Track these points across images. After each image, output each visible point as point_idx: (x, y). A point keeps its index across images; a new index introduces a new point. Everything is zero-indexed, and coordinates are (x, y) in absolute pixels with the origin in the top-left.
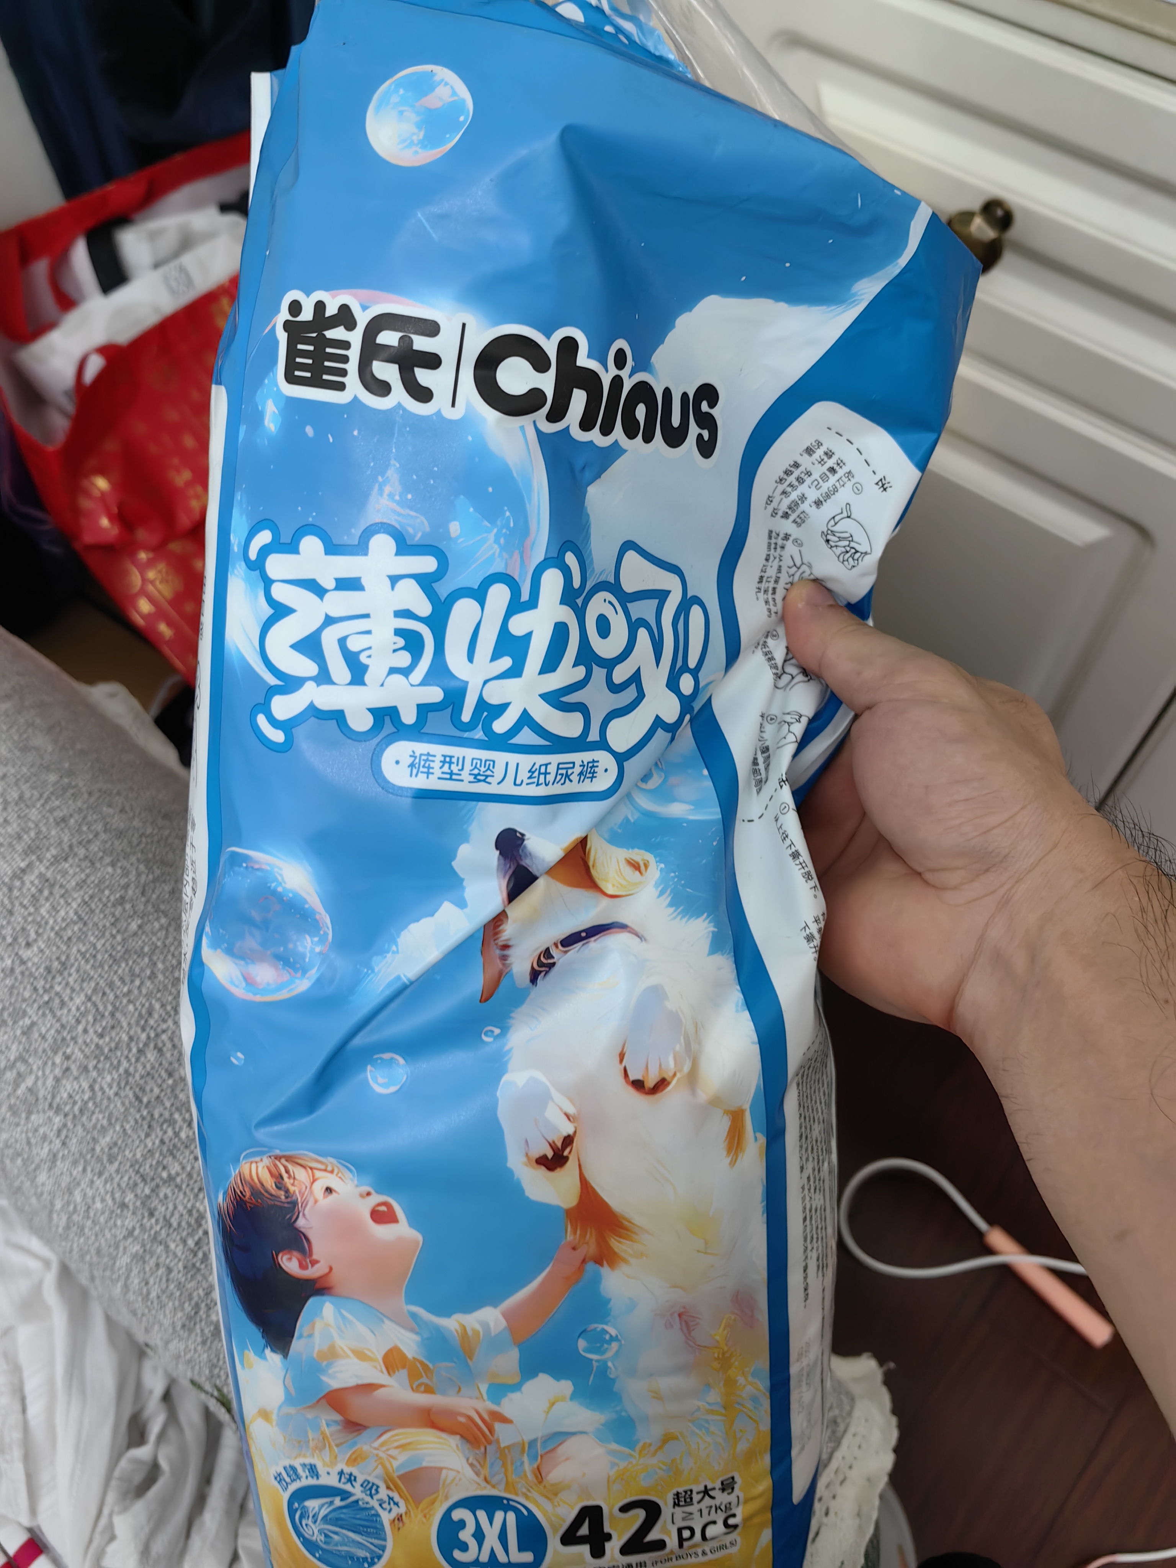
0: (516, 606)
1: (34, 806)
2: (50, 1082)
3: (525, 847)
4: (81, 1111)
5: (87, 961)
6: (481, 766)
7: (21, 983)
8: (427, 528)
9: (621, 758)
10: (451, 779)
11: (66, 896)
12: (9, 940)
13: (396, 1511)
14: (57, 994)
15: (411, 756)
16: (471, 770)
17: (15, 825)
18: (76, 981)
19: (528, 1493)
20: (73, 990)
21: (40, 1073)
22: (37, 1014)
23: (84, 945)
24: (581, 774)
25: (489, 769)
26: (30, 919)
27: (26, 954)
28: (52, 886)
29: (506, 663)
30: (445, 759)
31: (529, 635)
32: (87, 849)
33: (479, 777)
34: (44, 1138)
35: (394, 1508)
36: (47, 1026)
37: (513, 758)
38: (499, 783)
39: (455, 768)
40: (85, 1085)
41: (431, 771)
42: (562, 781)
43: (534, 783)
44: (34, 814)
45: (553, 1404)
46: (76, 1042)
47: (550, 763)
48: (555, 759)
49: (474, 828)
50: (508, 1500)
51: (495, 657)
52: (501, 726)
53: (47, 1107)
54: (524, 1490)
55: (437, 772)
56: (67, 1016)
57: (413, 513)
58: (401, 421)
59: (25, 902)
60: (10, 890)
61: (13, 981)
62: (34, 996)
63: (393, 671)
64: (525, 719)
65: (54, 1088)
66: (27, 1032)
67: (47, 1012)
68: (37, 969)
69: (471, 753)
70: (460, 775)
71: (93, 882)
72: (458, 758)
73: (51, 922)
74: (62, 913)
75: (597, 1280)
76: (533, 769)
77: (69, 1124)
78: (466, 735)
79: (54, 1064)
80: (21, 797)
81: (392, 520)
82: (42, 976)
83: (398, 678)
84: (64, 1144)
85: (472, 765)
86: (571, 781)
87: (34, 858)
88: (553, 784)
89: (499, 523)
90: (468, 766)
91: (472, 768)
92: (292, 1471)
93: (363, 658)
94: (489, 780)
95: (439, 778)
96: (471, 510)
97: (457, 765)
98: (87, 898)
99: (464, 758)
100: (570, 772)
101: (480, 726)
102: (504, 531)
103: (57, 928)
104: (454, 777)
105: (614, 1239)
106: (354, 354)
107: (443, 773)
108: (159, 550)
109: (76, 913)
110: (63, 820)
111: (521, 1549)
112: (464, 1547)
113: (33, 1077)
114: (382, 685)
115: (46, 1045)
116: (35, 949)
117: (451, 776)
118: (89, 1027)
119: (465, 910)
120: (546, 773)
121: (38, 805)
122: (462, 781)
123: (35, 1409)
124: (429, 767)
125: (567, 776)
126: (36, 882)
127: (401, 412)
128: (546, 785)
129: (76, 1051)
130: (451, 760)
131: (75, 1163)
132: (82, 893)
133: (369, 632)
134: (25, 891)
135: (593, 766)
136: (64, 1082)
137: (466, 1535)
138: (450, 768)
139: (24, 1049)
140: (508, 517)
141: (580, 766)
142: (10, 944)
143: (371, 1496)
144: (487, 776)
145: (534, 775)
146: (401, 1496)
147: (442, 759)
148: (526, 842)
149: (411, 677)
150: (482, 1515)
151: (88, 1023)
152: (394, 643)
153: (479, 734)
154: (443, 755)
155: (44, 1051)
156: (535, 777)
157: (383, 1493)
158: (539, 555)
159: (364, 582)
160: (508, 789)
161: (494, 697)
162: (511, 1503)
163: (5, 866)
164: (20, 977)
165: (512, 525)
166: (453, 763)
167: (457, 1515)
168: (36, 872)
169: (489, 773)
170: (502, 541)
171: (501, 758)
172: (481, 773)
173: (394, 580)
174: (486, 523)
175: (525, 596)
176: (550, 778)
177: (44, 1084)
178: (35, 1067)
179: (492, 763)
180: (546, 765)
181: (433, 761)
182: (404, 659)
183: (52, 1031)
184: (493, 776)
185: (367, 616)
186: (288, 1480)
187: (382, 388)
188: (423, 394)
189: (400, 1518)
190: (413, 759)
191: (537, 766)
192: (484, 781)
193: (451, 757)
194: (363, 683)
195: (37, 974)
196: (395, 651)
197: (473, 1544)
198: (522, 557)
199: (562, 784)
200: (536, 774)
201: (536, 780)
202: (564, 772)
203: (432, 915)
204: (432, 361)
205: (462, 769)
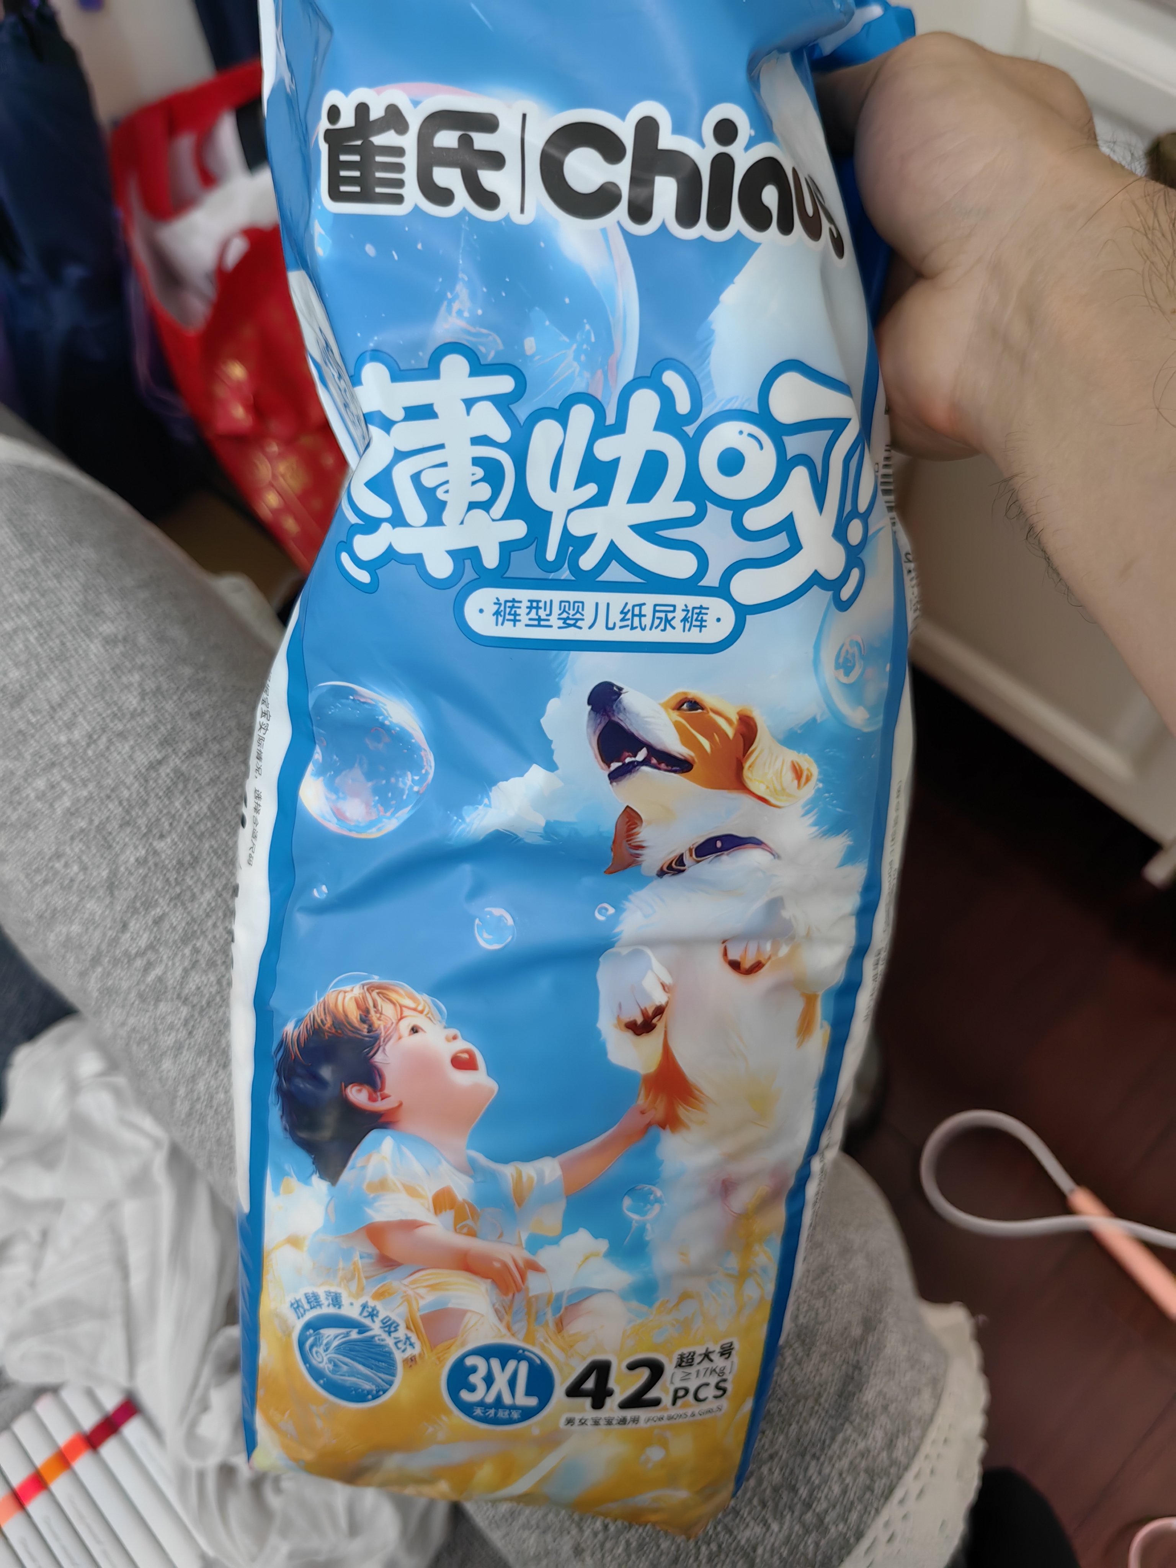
0: (600, 430)
1: (171, 698)
2: (179, 972)
3: (620, 702)
4: (209, 1004)
5: (219, 858)
6: (569, 609)
7: (155, 873)
8: (501, 347)
9: (742, 612)
10: (539, 625)
11: (201, 792)
12: (144, 830)
13: (410, 1352)
14: (189, 887)
15: (495, 603)
16: (559, 615)
17: (152, 716)
18: (207, 876)
19: (546, 1345)
20: (204, 885)
21: (170, 963)
22: (168, 905)
23: (217, 841)
24: (685, 620)
25: (578, 612)
26: (165, 811)
27: (160, 845)
28: (186, 780)
29: (590, 490)
30: (531, 604)
31: (616, 461)
32: (221, 746)
33: (568, 622)
34: (171, 1027)
35: (409, 1348)
36: (177, 918)
37: (603, 597)
38: (590, 627)
39: (542, 614)
40: (213, 978)
41: (518, 618)
42: (662, 626)
43: (627, 626)
44: (169, 706)
45: (587, 1258)
46: (206, 936)
47: (644, 604)
48: (650, 600)
49: (566, 683)
50: (524, 1350)
51: (579, 484)
52: (588, 561)
53: (175, 996)
54: (542, 1340)
55: (524, 619)
56: (198, 909)
57: (484, 331)
58: (467, 229)
59: (161, 794)
60: (146, 781)
61: (146, 870)
62: (167, 888)
63: (472, 506)
64: (613, 553)
65: (183, 978)
66: (158, 921)
67: (179, 904)
68: (170, 862)
69: (557, 596)
70: (548, 620)
71: (227, 779)
72: (545, 603)
73: (185, 815)
74: (196, 808)
75: (656, 1141)
76: (626, 610)
77: (196, 1015)
78: (552, 576)
79: (183, 955)
80: (158, 688)
81: (465, 339)
82: (174, 869)
83: (478, 513)
84: (190, 1033)
85: (560, 609)
86: (674, 628)
87: (170, 750)
88: (651, 629)
89: (578, 337)
90: (556, 611)
91: (560, 612)
92: (314, 1301)
93: (440, 494)
94: (579, 624)
95: (527, 625)
96: (547, 323)
97: (545, 610)
98: (220, 794)
99: (551, 601)
100: (670, 616)
101: (566, 565)
102: (585, 346)
103: (190, 822)
104: (542, 623)
105: (684, 1108)
106: (410, 161)
107: (530, 619)
108: (289, 443)
109: (209, 808)
110: (199, 713)
111: (529, 1393)
112: (472, 1389)
113: (163, 966)
114: (462, 523)
115: (177, 937)
116: (169, 840)
117: (539, 623)
118: (219, 924)
119: (556, 772)
120: (641, 616)
121: (175, 698)
122: (551, 626)
123: (137, 1280)
124: (515, 615)
125: (668, 621)
126: (172, 775)
127: (467, 218)
128: (643, 629)
129: (206, 944)
130: (538, 604)
131: (200, 1053)
132: (216, 789)
133: (445, 464)
134: (160, 782)
135: (700, 613)
136: (193, 974)
137: (475, 1379)
138: (537, 614)
139: (155, 937)
140: (589, 332)
141: (683, 610)
142: (145, 835)
143: (389, 1333)
144: (577, 620)
145: (627, 617)
146: (419, 1338)
147: (529, 604)
148: (622, 696)
149: (492, 511)
150: (495, 1363)
151: (218, 918)
152: (473, 474)
153: (565, 574)
154: (529, 601)
155: (175, 942)
156: (628, 619)
157: (401, 1333)
158: (627, 374)
159: (436, 408)
160: (600, 634)
161: (578, 529)
162: (526, 1353)
163: (142, 756)
164: (153, 868)
165: (593, 339)
166: (541, 608)
167: (470, 1361)
168: (172, 765)
169: (578, 616)
170: (583, 357)
171: (589, 598)
172: (571, 616)
173: (469, 403)
174: (565, 338)
175: (611, 419)
176: (646, 621)
177: (173, 974)
178: (165, 957)
179: (580, 605)
180: (641, 606)
181: (520, 608)
182: (484, 492)
183: (183, 924)
184: (583, 620)
185: (441, 446)
186: (307, 1306)
187: (443, 197)
188: (489, 200)
189: (413, 1359)
190: (497, 606)
191: (629, 607)
192: (574, 625)
193: (538, 602)
194: (441, 523)
195: (170, 866)
196: (474, 483)
197: (481, 1387)
198: (605, 374)
199: (662, 630)
200: (629, 616)
201: (629, 622)
202: (663, 615)
203: (522, 776)
204: (496, 160)
205: (550, 615)
